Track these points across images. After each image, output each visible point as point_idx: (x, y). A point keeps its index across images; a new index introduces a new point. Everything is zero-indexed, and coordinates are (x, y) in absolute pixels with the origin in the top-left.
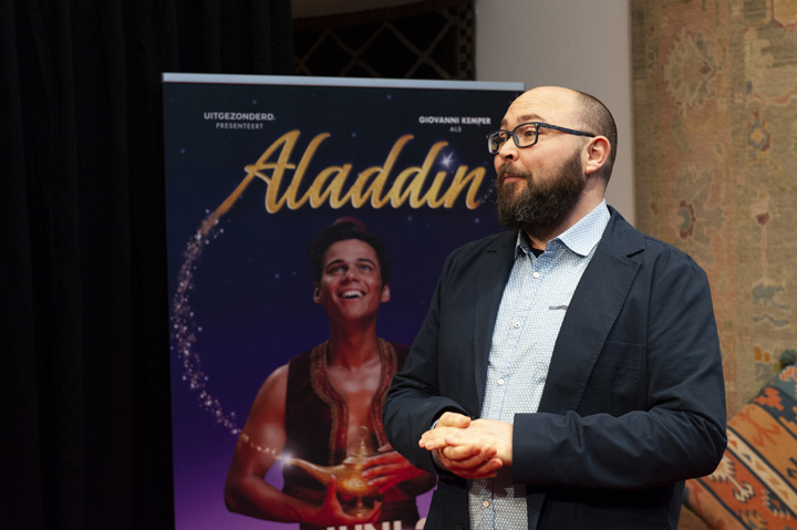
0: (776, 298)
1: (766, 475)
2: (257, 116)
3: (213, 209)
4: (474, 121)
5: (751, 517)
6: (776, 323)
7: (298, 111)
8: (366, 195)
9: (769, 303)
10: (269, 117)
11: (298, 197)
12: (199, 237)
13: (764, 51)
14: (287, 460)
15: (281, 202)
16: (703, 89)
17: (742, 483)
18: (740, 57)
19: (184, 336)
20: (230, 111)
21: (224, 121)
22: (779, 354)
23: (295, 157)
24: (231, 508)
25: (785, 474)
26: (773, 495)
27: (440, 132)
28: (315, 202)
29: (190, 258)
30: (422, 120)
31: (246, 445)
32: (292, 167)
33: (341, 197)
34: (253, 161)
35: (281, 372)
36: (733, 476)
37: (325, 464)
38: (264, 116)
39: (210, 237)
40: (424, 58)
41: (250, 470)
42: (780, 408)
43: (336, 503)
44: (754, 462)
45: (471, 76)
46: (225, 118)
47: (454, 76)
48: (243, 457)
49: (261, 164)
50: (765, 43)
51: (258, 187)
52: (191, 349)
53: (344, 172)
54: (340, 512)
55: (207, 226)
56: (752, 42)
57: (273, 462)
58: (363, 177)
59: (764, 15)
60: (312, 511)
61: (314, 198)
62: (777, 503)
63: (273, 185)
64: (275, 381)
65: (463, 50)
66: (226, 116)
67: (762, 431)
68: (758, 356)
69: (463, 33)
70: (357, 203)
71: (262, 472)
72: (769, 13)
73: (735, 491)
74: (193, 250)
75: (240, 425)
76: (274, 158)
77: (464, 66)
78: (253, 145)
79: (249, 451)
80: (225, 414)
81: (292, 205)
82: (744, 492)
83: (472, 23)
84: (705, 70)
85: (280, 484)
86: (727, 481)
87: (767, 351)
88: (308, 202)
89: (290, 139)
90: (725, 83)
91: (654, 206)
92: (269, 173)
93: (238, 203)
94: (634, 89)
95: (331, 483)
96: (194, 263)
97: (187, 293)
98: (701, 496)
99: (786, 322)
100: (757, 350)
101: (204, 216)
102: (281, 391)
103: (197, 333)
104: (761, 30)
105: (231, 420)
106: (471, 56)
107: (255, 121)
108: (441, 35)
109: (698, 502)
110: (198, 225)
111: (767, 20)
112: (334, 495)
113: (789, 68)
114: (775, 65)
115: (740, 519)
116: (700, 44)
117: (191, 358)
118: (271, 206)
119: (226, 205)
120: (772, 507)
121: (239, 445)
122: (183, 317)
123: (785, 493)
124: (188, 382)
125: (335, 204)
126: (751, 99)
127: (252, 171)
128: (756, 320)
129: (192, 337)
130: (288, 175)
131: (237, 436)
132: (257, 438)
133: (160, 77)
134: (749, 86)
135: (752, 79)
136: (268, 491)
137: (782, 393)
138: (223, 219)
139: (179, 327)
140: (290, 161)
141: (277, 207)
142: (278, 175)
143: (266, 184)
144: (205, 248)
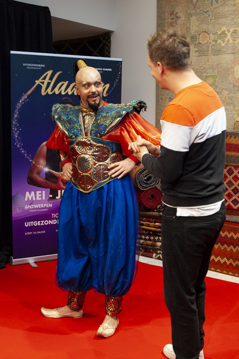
2: (40, 66)
3: (25, 93)
4: (107, 70)
7: (53, 65)
8: (73, 91)
10: (44, 66)
11: (51, 91)
12: (21, 101)
13: (196, 51)
14: (46, 170)
15: (46, 92)
19: (16, 131)
20: (31, 63)
21: (29, 66)
23: (51, 78)
24: (29, 183)
28: (57, 92)
29: (18, 108)
31: (34, 165)
32: (50, 81)
33: (65, 91)
34: (38, 79)
35: (45, 143)
37: (58, 171)
38: (42, 66)
39: (24, 102)
41: (35, 172)
43: (61, 183)
45: (110, 57)
48: (33, 168)
49: (40, 80)
50: (197, 49)
51: (39, 87)
52: (18, 135)
53: (66, 83)
54: (62, 186)
55: (23, 98)
57: (42, 170)
58: (72, 85)
59: (196, 41)
60: (54, 185)
61: (57, 91)
63: (44, 87)
64: (43, 146)
66: (30, 65)
69: (107, 46)
70: (70, 93)
71: (39, 173)
72: (198, 40)
74: (19, 105)
75: (32, 159)
76: (44, 78)
77: (106, 53)
78: (38, 74)
79: (35, 166)
80: (27, 155)
81: (50, 93)
85: (44, 177)
88: (55, 92)
89: (50, 73)
91: (161, 99)
92: (43, 83)
93: (33, 92)
95: (60, 177)
96: (19, 109)
97: (17, 118)
101: (23, 95)
102: (45, 149)
103: (20, 131)
104: (195, 45)
105: (29, 157)
107: (39, 67)
110: (20, 98)
111: (197, 43)
112: (61, 181)
113: (203, 57)
114: (199, 56)
117: (18, 138)
118: (43, 93)
119: (29, 92)
121: (32, 164)
122: (15, 125)
124: (16, 145)
125: (63, 93)
127: (37, 82)
129: (18, 132)
130: (49, 84)
131: (31, 162)
132: (37, 163)
133: (10, 52)
135: (192, 60)
136: (41, 179)
138: (28, 96)
139: (14, 129)
140: (49, 79)
141: (45, 93)
142: (46, 84)
143: (42, 86)
144: (23, 105)
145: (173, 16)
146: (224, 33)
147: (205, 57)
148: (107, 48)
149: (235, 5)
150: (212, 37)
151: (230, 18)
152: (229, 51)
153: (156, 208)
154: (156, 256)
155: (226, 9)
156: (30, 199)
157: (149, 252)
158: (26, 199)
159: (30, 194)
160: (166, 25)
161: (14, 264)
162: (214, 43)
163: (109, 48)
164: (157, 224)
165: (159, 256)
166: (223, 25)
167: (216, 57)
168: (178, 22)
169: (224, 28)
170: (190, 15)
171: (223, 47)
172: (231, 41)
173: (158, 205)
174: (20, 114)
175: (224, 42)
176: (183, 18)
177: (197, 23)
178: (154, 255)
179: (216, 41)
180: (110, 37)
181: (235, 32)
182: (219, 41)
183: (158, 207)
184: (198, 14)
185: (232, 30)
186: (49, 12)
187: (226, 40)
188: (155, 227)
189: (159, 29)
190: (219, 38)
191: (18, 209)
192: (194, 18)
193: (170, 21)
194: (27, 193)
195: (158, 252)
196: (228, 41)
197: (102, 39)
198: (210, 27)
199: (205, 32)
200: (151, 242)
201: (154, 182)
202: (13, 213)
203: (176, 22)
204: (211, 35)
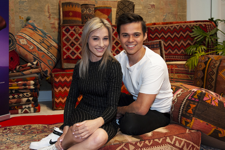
0: (25, 4)
1: (35, 43)
5: (34, 53)
6: (25, 10)
9: (23, 5)
17: (30, 45)
22: (26, 18)
25: (40, 43)
26: (38, 48)
36: (28, 44)
42: (33, 28)
44: (32, 40)
62: (39, 49)
67: (31, 33)
68: (20, 18)
73: (29, 47)
82: (31, 47)
86: (26, 45)
87: (22, 17)
98: (20, 49)
99: (28, 10)
100: (20, 16)
109: (19, 50)
115: (32, 54)
120: (39, 50)
123: (40, 47)
128: (20, 9)
137: (32, 25)
153: (15, 69)
154: (22, 111)
157: (13, 109)
164: (19, 82)
165: (26, 110)
173: (17, 66)
178: (20, 111)
183: (18, 67)
188: (18, 86)
195: (24, 107)
200: (16, 100)
201: (12, 45)
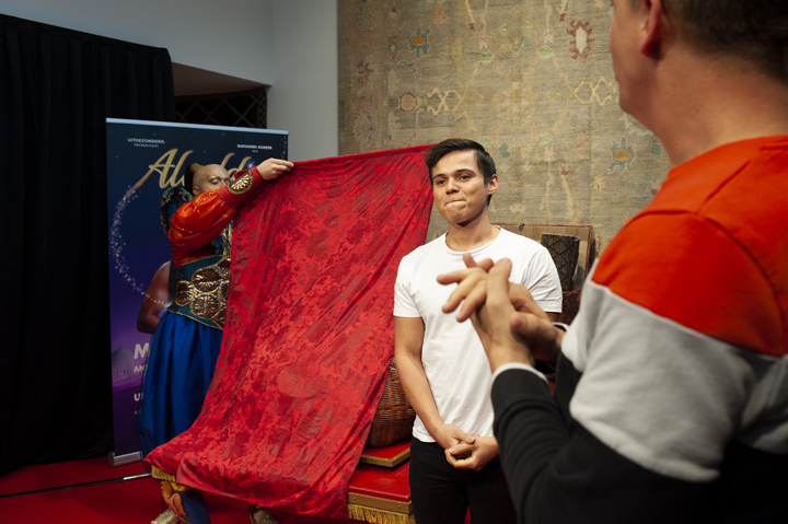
2: (156, 141)
3: (132, 186)
4: (264, 147)
7: (177, 140)
10: (162, 142)
11: (176, 181)
12: (124, 199)
13: (397, 121)
15: (168, 183)
16: (370, 138)
18: (386, 123)
19: (116, 247)
20: (142, 138)
23: (175, 162)
24: (140, 330)
27: (247, 152)
29: (120, 209)
30: (239, 146)
31: (149, 300)
32: (174, 166)
34: (153, 163)
35: (167, 264)
38: (159, 141)
39: (130, 199)
40: (242, 117)
41: (150, 312)
45: (264, 127)
46: (139, 142)
47: (256, 127)
48: (147, 305)
49: (157, 164)
50: (398, 118)
51: (156, 176)
52: (120, 254)
55: (129, 194)
56: (392, 118)
59: (397, 106)
63: (163, 175)
64: (163, 269)
65: (261, 115)
69: (261, 107)
71: (156, 313)
72: (399, 104)
74: (121, 205)
75: (145, 290)
76: (164, 162)
77: (261, 122)
78: (154, 155)
79: (150, 302)
80: (138, 285)
83: (265, 102)
84: (371, 129)
89: (172, 153)
90: (380, 135)
92: (162, 169)
93: (145, 183)
94: (339, 136)
96: (122, 212)
97: (118, 226)
101: (128, 189)
102: (167, 274)
103: (123, 246)
104: (396, 112)
105: (140, 288)
106: (265, 118)
107: (154, 144)
108: (250, 107)
110: (125, 193)
111: (398, 108)
113: (407, 129)
114: (402, 128)
116: (369, 117)
117: (120, 258)
118: (162, 185)
119: (139, 184)
121: (145, 300)
122: (115, 238)
124: (118, 270)
126: (390, 143)
127: (152, 168)
129: (120, 248)
130: (171, 170)
131: (143, 296)
132: (154, 296)
133: (105, 120)
134: (390, 137)
135: (391, 134)
138: (137, 190)
139: (113, 243)
140: (173, 163)
141: (166, 185)
142: (166, 170)
143: (159, 175)
144: (128, 205)
145: (363, 69)
146: (435, 96)
147: (411, 130)
148: (260, 111)
149: (450, 58)
150: (420, 101)
151: (444, 76)
152: (445, 122)
155: (439, 62)
156: (143, 356)
158: (136, 357)
159: (142, 347)
160: (352, 80)
161: (116, 464)
162: (422, 110)
163: (265, 110)
166: (435, 85)
167: (427, 130)
168: (369, 77)
169: (436, 90)
170: (387, 69)
171: (436, 116)
172: (446, 109)
174: (123, 219)
175: (436, 109)
176: (377, 72)
177: (398, 81)
179: (425, 108)
180: (265, 95)
181: (452, 95)
182: (430, 108)
184: (398, 67)
185: (447, 93)
186: (169, 57)
187: (440, 106)
189: (342, 87)
190: (429, 103)
191: (122, 373)
192: (392, 73)
193: (358, 75)
194: (138, 347)
196: (443, 108)
197: (253, 97)
198: (417, 87)
199: (409, 93)
202: (114, 381)
203: (366, 77)
204: (418, 99)
